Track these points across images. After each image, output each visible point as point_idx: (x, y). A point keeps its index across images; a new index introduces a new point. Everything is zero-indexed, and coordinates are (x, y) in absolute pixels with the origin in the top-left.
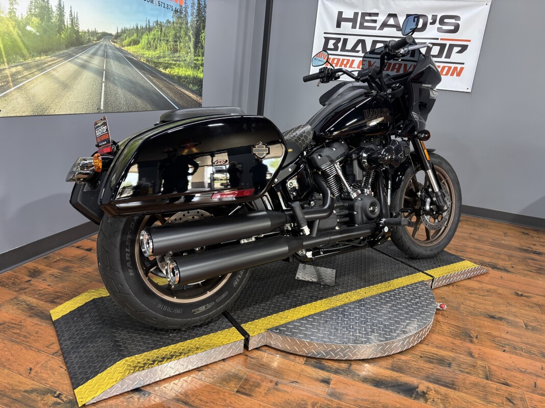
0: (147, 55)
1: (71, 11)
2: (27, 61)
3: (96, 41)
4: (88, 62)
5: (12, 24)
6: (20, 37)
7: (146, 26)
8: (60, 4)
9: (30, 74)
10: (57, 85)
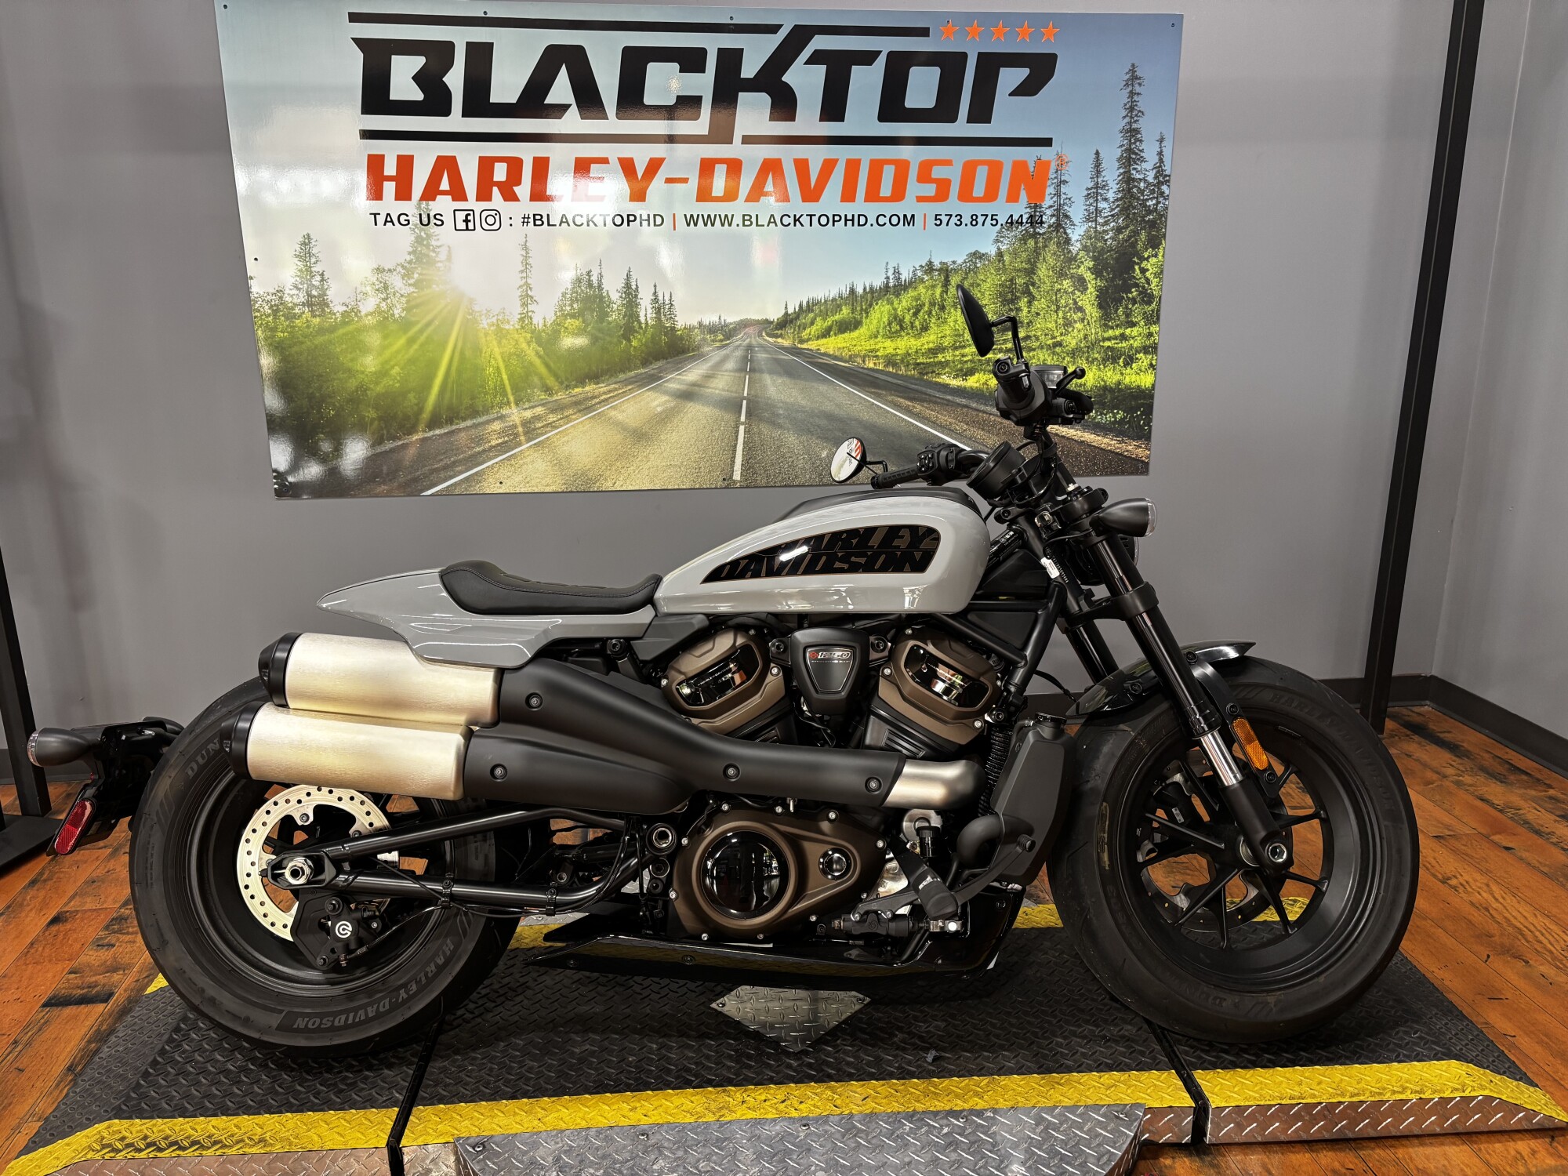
0: (890, 351)
1: (655, 292)
2: (555, 398)
3: (721, 341)
4: (699, 386)
5: (525, 338)
6: (540, 357)
7: (888, 283)
8: (628, 285)
9: (561, 419)
10: (619, 437)
